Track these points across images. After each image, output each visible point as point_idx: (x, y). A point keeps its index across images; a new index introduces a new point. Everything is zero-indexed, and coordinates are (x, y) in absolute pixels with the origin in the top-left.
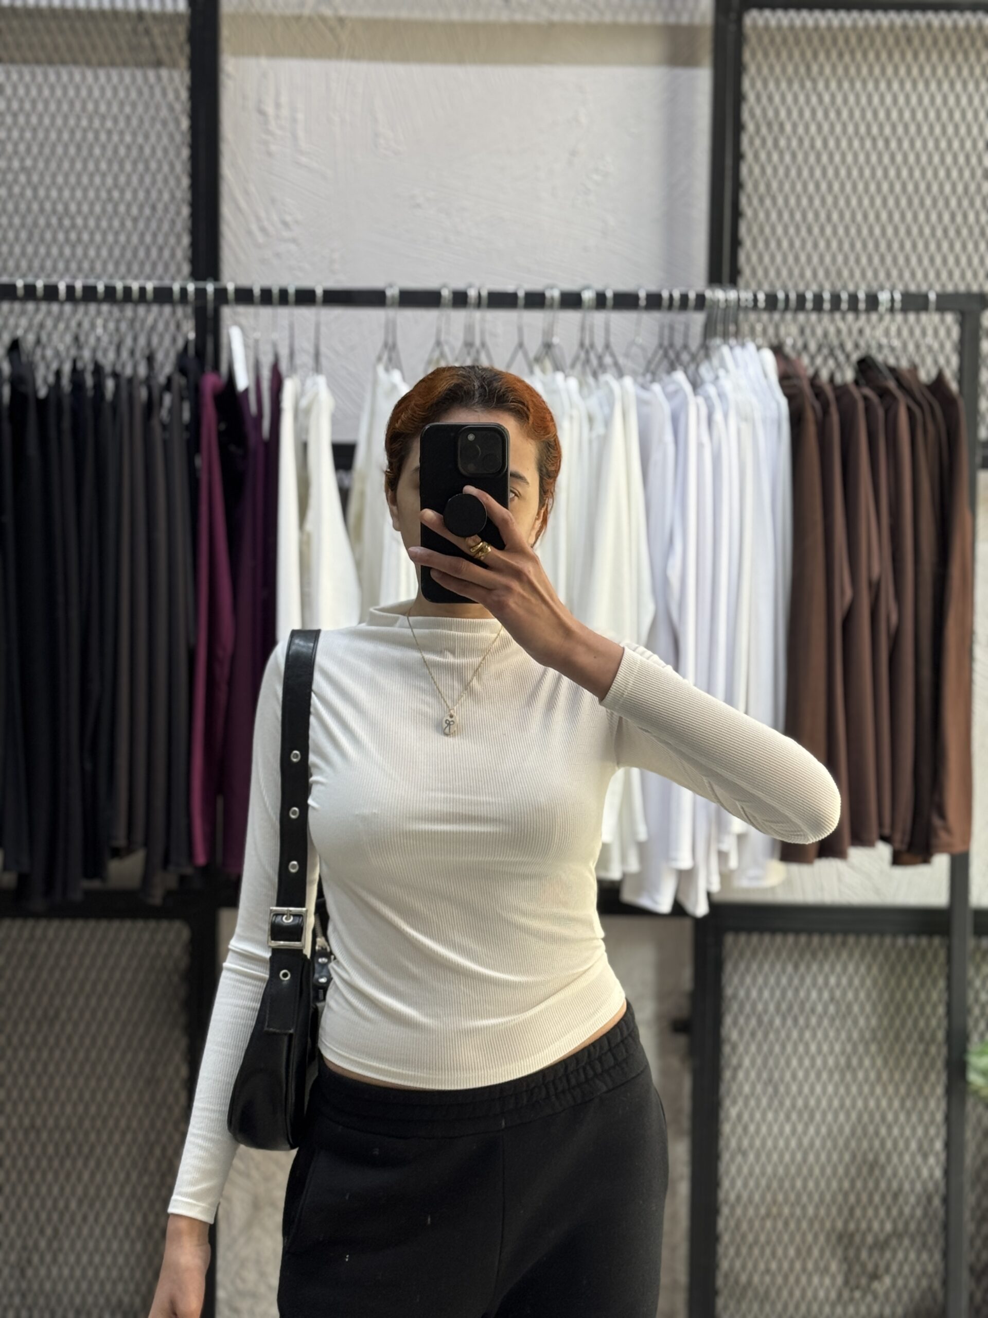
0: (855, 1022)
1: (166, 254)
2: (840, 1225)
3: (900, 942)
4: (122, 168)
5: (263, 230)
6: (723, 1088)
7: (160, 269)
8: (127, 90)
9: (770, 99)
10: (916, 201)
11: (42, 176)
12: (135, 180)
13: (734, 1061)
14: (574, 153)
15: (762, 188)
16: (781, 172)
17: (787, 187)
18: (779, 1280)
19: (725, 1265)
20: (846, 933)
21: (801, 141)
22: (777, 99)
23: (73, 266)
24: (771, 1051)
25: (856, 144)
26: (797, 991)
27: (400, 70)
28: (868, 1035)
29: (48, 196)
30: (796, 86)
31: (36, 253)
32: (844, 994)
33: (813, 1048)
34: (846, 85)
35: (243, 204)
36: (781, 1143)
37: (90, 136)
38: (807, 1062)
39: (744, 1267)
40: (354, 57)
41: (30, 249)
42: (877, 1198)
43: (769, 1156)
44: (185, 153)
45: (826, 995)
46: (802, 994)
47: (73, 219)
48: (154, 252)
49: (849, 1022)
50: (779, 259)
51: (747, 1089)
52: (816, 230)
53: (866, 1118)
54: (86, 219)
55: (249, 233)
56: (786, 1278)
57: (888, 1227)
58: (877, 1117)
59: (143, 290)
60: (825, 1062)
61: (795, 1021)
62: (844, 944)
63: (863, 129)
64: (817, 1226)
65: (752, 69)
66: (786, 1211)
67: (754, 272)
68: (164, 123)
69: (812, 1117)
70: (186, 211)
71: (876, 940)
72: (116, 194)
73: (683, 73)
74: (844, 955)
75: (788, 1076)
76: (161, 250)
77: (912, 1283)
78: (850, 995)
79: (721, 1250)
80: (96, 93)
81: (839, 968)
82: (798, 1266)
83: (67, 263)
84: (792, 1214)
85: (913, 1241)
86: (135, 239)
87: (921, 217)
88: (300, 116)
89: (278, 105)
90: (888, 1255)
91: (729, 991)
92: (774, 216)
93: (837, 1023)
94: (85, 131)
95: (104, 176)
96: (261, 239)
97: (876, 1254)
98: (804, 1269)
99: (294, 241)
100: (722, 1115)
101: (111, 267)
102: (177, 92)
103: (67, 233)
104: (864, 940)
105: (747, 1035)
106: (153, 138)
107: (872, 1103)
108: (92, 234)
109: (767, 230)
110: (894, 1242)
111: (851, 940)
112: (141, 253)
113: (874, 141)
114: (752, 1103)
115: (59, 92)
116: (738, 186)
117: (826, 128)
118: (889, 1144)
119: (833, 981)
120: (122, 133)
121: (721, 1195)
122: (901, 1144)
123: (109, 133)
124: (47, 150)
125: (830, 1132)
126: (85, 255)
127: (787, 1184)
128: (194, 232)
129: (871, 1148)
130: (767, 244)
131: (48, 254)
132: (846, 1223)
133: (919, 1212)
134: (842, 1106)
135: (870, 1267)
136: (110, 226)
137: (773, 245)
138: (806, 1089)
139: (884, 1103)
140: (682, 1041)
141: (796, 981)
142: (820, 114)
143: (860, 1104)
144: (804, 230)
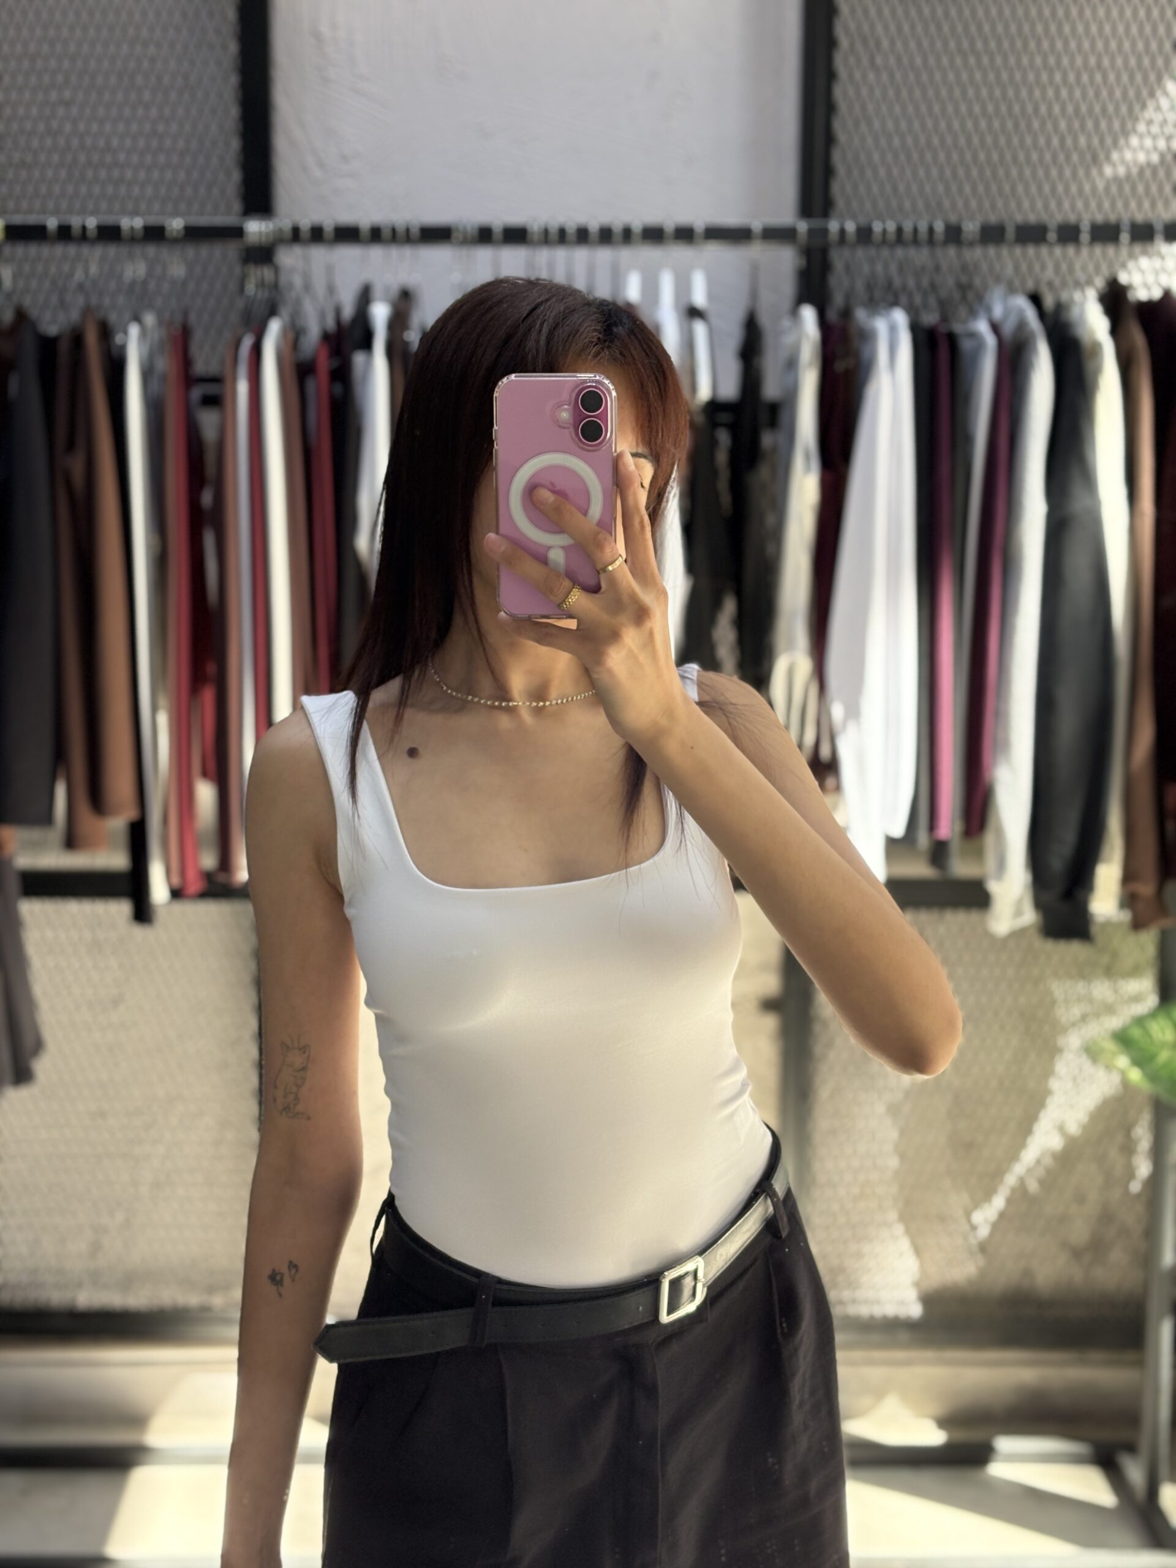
1: (216, 191)
4: (166, 98)
5: (320, 164)
6: (814, 1066)
9: (866, 12)
10: (1023, 125)
11: (81, 109)
12: (181, 111)
15: (857, 110)
16: (878, 92)
17: (884, 109)
20: (943, 907)
21: (899, 60)
22: (873, 12)
25: (959, 61)
29: (88, 130)
31: (76, 192)
35: (297, 136)
36: (874, 1124)
37: (132, 64)
42: (973, 1180)
44: (235, 79)
47: (115, 154)
50: (875, 189)
51: (838, 1068)
52: (915, 157)
53: (962, 1098)
54: (129, 155)
55: (306, 167)
58: (974, 1097)
62: (941, 917)
66: (879, 1191)
67: (848, 202)
68: (211, 47)
69: (905, 1097)
70: (236, 143)
72: (161, 127)
76: (209, 187)
83: (111, 201)
84: (886, 1196)
88: (358, 38)
89: (334, 27)
92: (870, 141)
94: (126, 59)
95: (147, 107)
96: (318, 174)
99: (353, 175)
102: (224, 12)
103: (109, 170)
106: (199, 65)
109: (863, 157)
113: (979, 57)
114: (844, 1083)
116: (831, 108)
117: (926, 44)
120: (165, 61)
121: (811, 1177)
124: (86, 81)
125: (924, 1114)
128: (245, 168)
130: (862, 172)
134: (937, 1086)
136: (155, 162)
137: (869, 173)
140: (773, 1019)
142: (920, 29)
143: (956, 1084)
144: (902, 157)
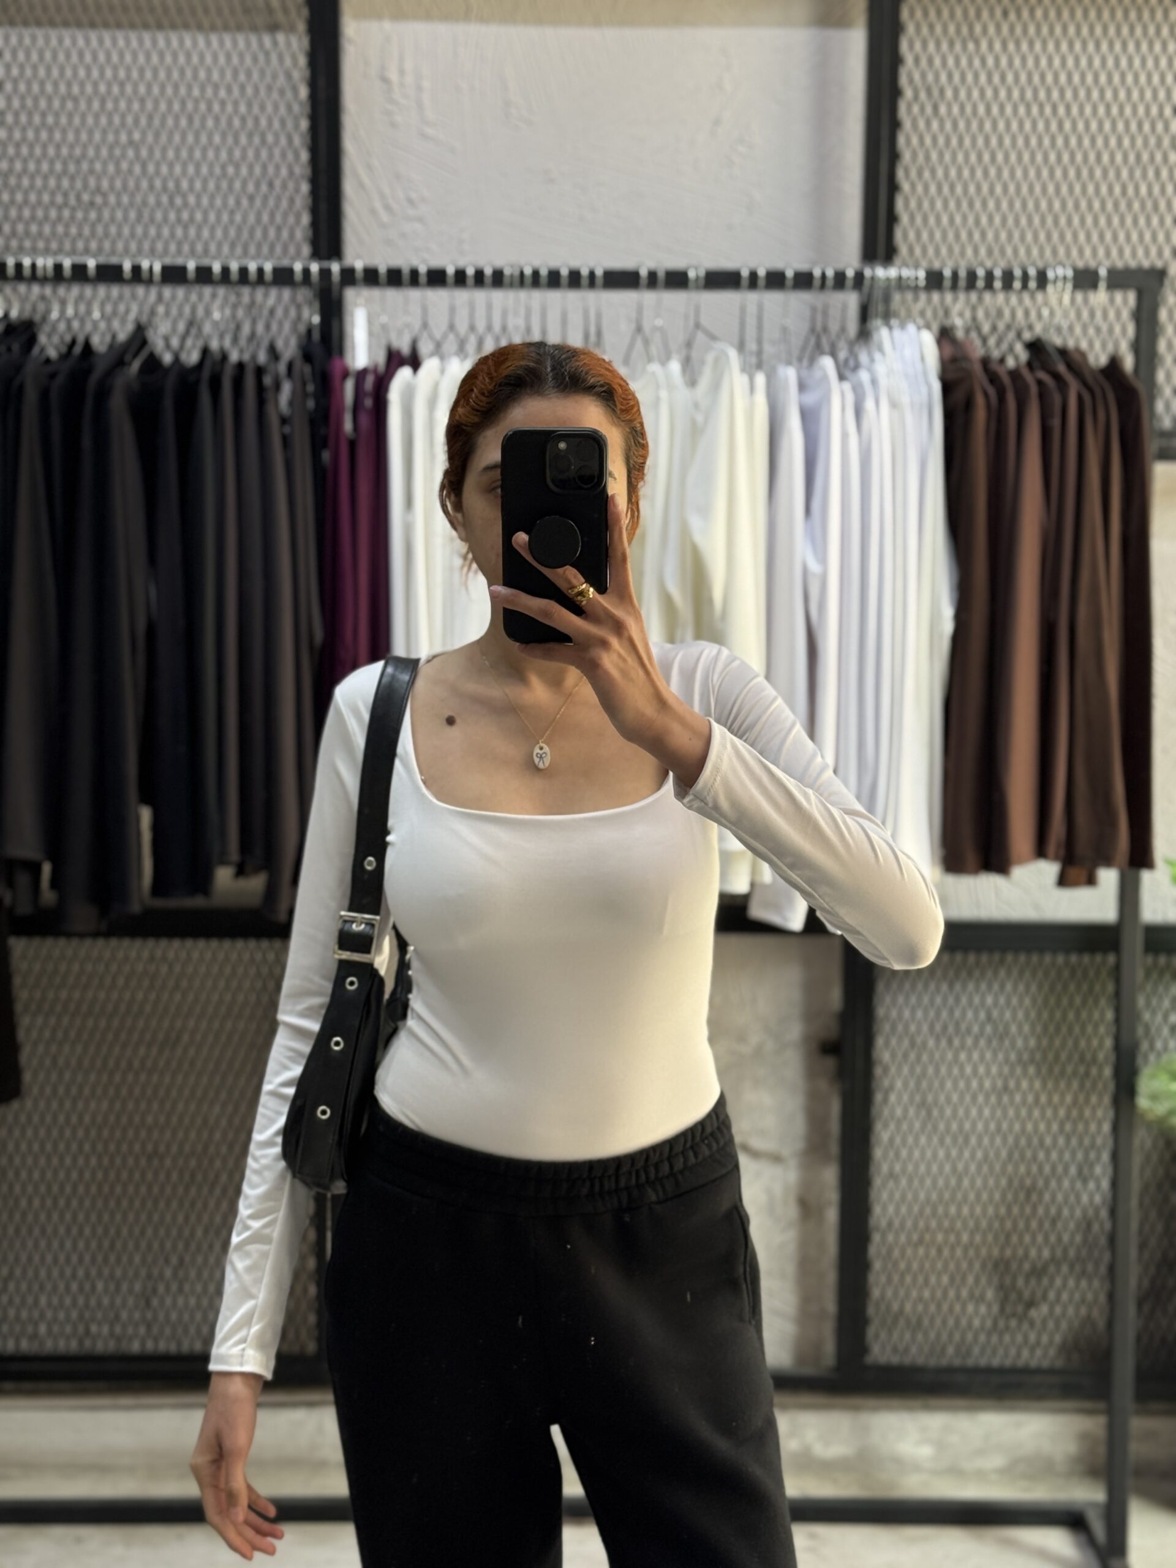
0: (1013, 1044)
1: (285, 234)
2: (996, 1252)
3: (1060, 959)
4: (236, 141)
5: (388, 208)
6: (874, 1111)
7: (278, 249)
8: (241, 56)
9: (930, 61)
10: (1085, 173)
11: (151, 151)
12: (251, 154)
13: (886, 1083)
14: (717, 122)
15: (921, 157)
16: (941, 141)
17: (947, 157)
18: (933, 1308)
19: (876, 1293)
20: (1004, 951)
21: (962, 108)
22: (937, 62)
23: (186, 248)
24: (924, 1073)
25: (1022, 110)
26: (951, 1012)
27: (533, 32)
28: (1026, 1057)
29: (157, 172)
30: (958, 47)
31: (146, 234)
32: (1002, 1014)
33: (968, 1070)
34: (1011, 47)
35: (366, 180)
36: (935, 1168)
37: (203, 107)
38: (962, 1084)
39: (896, 1294)
40: (483, 20)
41: (139, 230)
42: (1034, 1224)
43: (922, 1181)
44: (304, 124)
45: (982, 1015)
46: (957, 1014)
47: (184, 197)
48: (272, 233)
49: (1007, 1043)
50: (938, 235)
51: (899, 1112)
52: (978, 205)
53: (1023, 1142)
54: (198, 197)
55: (373, 212)
56: (939, 1306)
57: (1046, 1254)
58: (1035, 1141)
59: (260, 271)
60: (981, 1085)
61: (950, 1042)
62: (1002, 962)
63: (1029, 94)
64: (971, 1253)
65: (910, 29)
66: (940, 1237)
67: (911, 250)
68: (282, 92)
69: (967, 1140)
70: (305, 188)
71: (1035, 958)
72: (231, 170)
73: (835, 35)
74: (1002, 973)
75: (942, 1098)
76: (279, 229)
77: (1071, 1311)
78: (1008, 1015)
79: (872, 1278)
80: (209, 59)
81: (996, 987)
82: (952, 1294)
83: (179, 244)
84: (946, 1242)
85: (1072, 1267)
86: (252, 218)
87: (1091, 189)
88: (426, 84)
89: (402, 72)
90: (1045, 1281)
91: (880, 1012)
92: (933, 189)
93: (995, 1043)
94: (196, 101)
95: (217, 150)
96: (385, 217)
97: (1033, 1282)
98: (958, 1297)
99: (420, 219)
100: (873, 1139)
101: (226, 249)
102: (294, 58)
103: (179, 212)
104: (1022, 958)
105: (900, 1055)
106: (269, 108)
107: (1029, 1127)
108: (205, 214)
109: (926, 205)
110: (1052, 1269)
111: (1009, 958)
112: (259, 234)
113: (1041, 107)
114: (905, 1127)
115: (168, 59)
116: (894, 156)
117: (989, 93)
118: (1047, 1169)
119: (989, 1000)
120: (236, 104)
121: (873, 1221)
122: (1060, 1169)
123: (223, 103)
124: (157, 122)
125: (986, 1157)
126: (199, 235)
127: (940, 1210)
128: (314, 211)
129: (1029, 1173)
130: (925, 220)
131: (159, 235)
132: (1002, 1249)
133: (1078, 1238)
134: (999, 1129)
135: (1027, 1294)
136: (225, 204)
137: (932, 220)
138: (961, 1112)
139: (1042, 1127)
140: (830, 1063)
141: (951, 1000)
142: (983, 78)
143: (1017, 1127)
144: (965, 205)
